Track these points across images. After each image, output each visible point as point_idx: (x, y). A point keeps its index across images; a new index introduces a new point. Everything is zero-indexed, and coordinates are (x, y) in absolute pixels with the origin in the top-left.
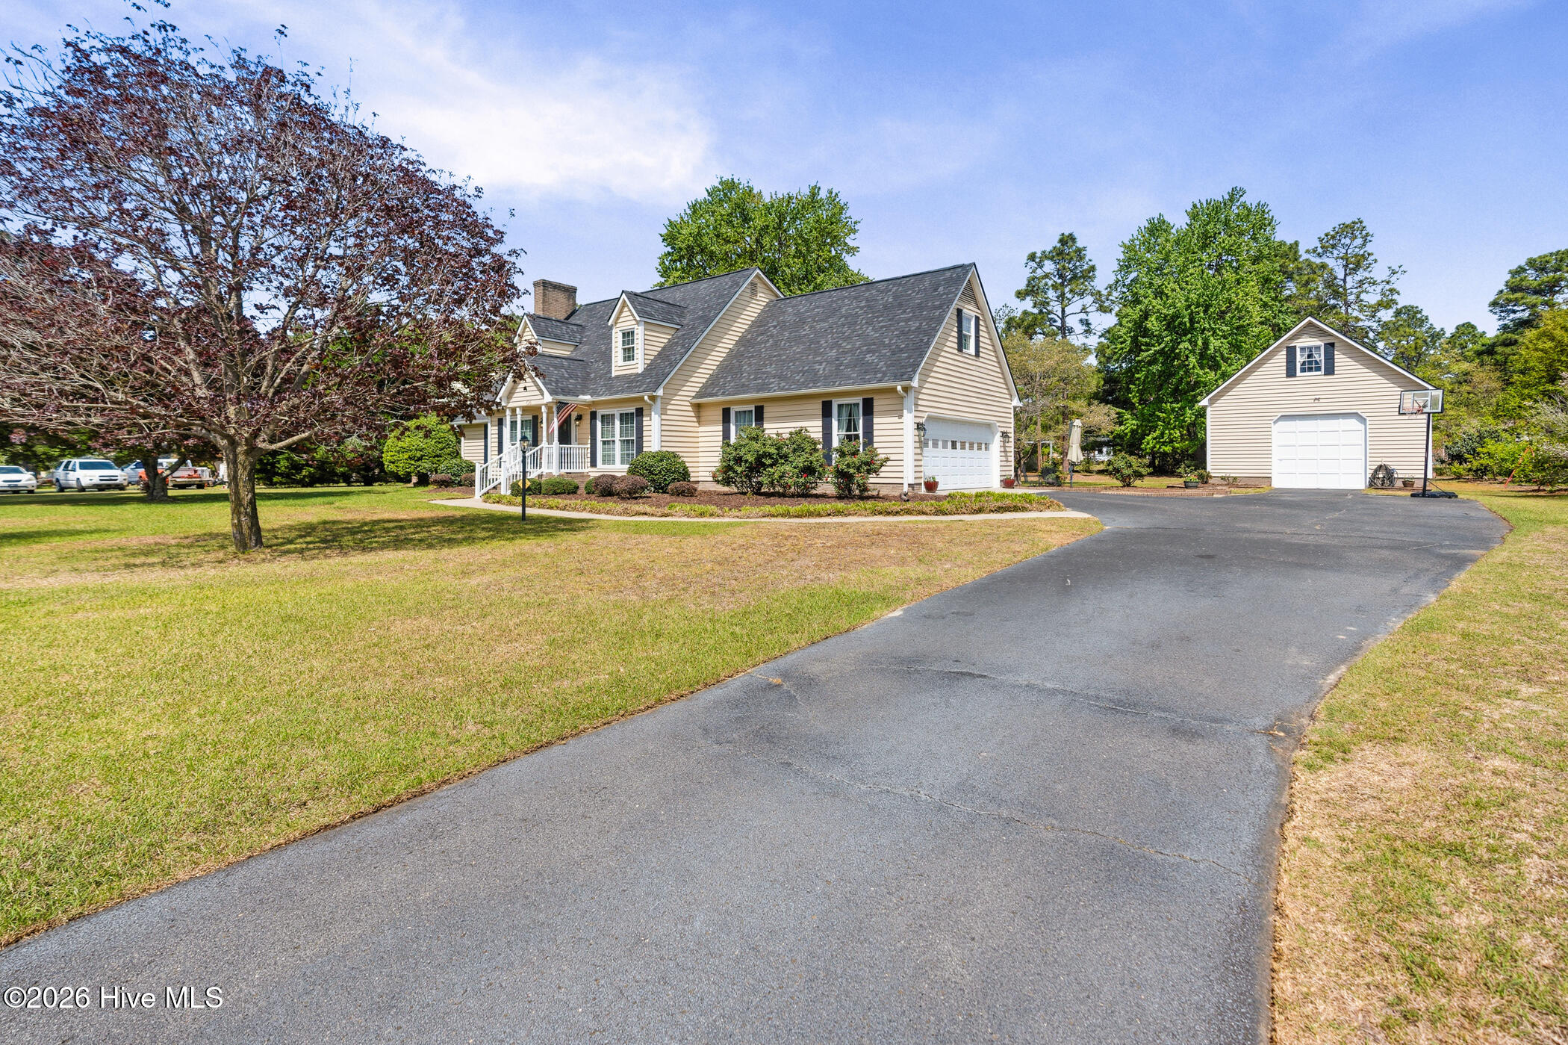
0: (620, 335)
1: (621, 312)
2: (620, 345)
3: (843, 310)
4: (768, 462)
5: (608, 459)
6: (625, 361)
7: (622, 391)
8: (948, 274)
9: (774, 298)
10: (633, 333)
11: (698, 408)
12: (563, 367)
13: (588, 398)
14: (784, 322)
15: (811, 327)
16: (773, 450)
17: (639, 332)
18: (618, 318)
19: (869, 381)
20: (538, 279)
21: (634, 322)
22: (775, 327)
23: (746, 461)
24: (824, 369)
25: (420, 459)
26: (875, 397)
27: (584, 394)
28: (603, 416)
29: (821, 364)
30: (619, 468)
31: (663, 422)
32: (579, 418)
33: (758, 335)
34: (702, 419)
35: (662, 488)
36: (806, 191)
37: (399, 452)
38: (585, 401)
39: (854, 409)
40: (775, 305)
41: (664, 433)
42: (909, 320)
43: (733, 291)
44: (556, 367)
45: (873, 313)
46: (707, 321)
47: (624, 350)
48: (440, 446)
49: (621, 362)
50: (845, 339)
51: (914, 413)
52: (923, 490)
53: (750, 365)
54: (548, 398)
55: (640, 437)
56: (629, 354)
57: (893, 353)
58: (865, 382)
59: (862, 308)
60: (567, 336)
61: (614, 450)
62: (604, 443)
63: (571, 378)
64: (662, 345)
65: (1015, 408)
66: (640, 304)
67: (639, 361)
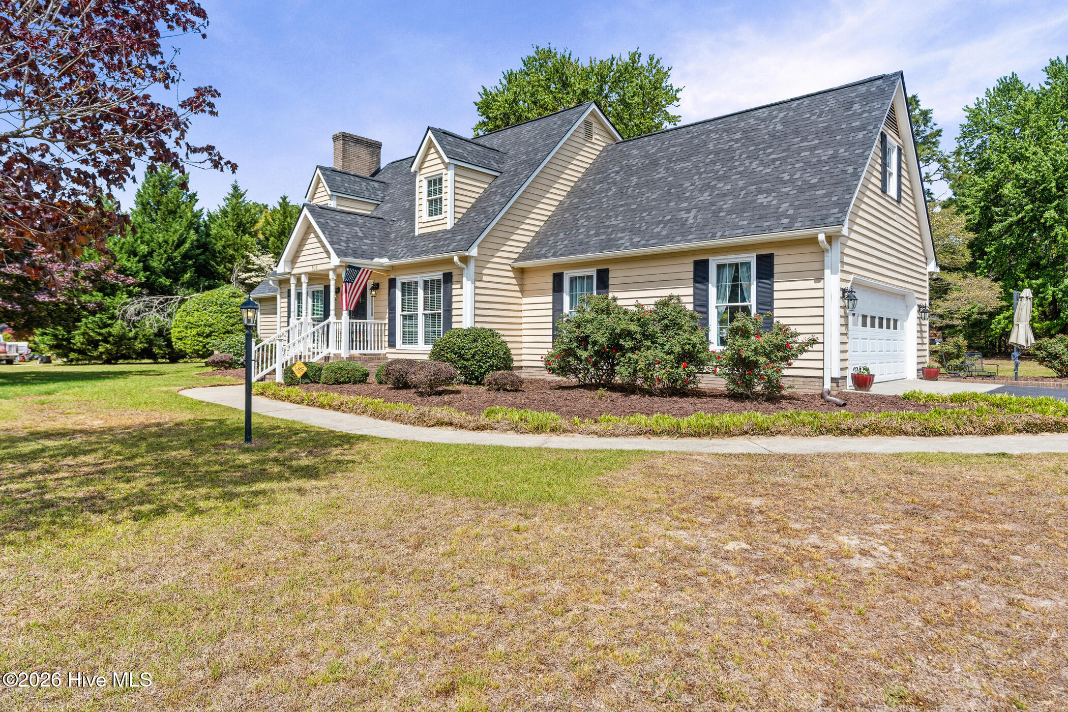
0: (425, 184)
1: (426, 155)
2: (425, 195)
3: (711, 146)
4: (628, 344)
5: (410, 338)
6: (431, 215)
7: (427, 252)
8: (862, 89)
9: (610, 142)
10: (441, 179)
11: (521, 273)
12: (357, 224)
13: (385, 261)
14: (629, 166)
15: (667, 169)
16: (633, 327)
17: (449, 177)
18: (423, 162)
19: (770, 229)
20: (337, 131)
21: (442, 166)
22: (617, 173)
23: (595, 343)
24: (695, 218)
25: (209, 336)
26: (776, 252)
27: (380, 256)
28: (403, 284)
29: (688, 211)
30: (421, 350)
31: (478, 291)
32: (376, 287)
33: (595, 184)
34: (526, 288)
35: (476, 378)
36: (626, 58)
37: (186, 328)
38: (381, 265)
39: (742, 272)
40: (613, 149)
41: (478, 305)
42: (815, 148)
43: (564, 129)
44: (347, 224)
45: (756, 145)
46: (533, 165)
47: (430, 202)
48: (231, 321)
49: (425, 217)
50: (719, 179)
51: (840, 275)
52: (849, 386)
53: (588, 218)
54: (335, 261)
55: (448, 310)
56: (435, 206)
57: (801, 191)
58: (763, 231)
59: (737, 141)
60: (367, 194)
61: (416, 326)
62: (405, 317)
63: (366, 238)
64: (477, 196)
65: (931, 274)
66: (449, 144)
67: (448, 215)
